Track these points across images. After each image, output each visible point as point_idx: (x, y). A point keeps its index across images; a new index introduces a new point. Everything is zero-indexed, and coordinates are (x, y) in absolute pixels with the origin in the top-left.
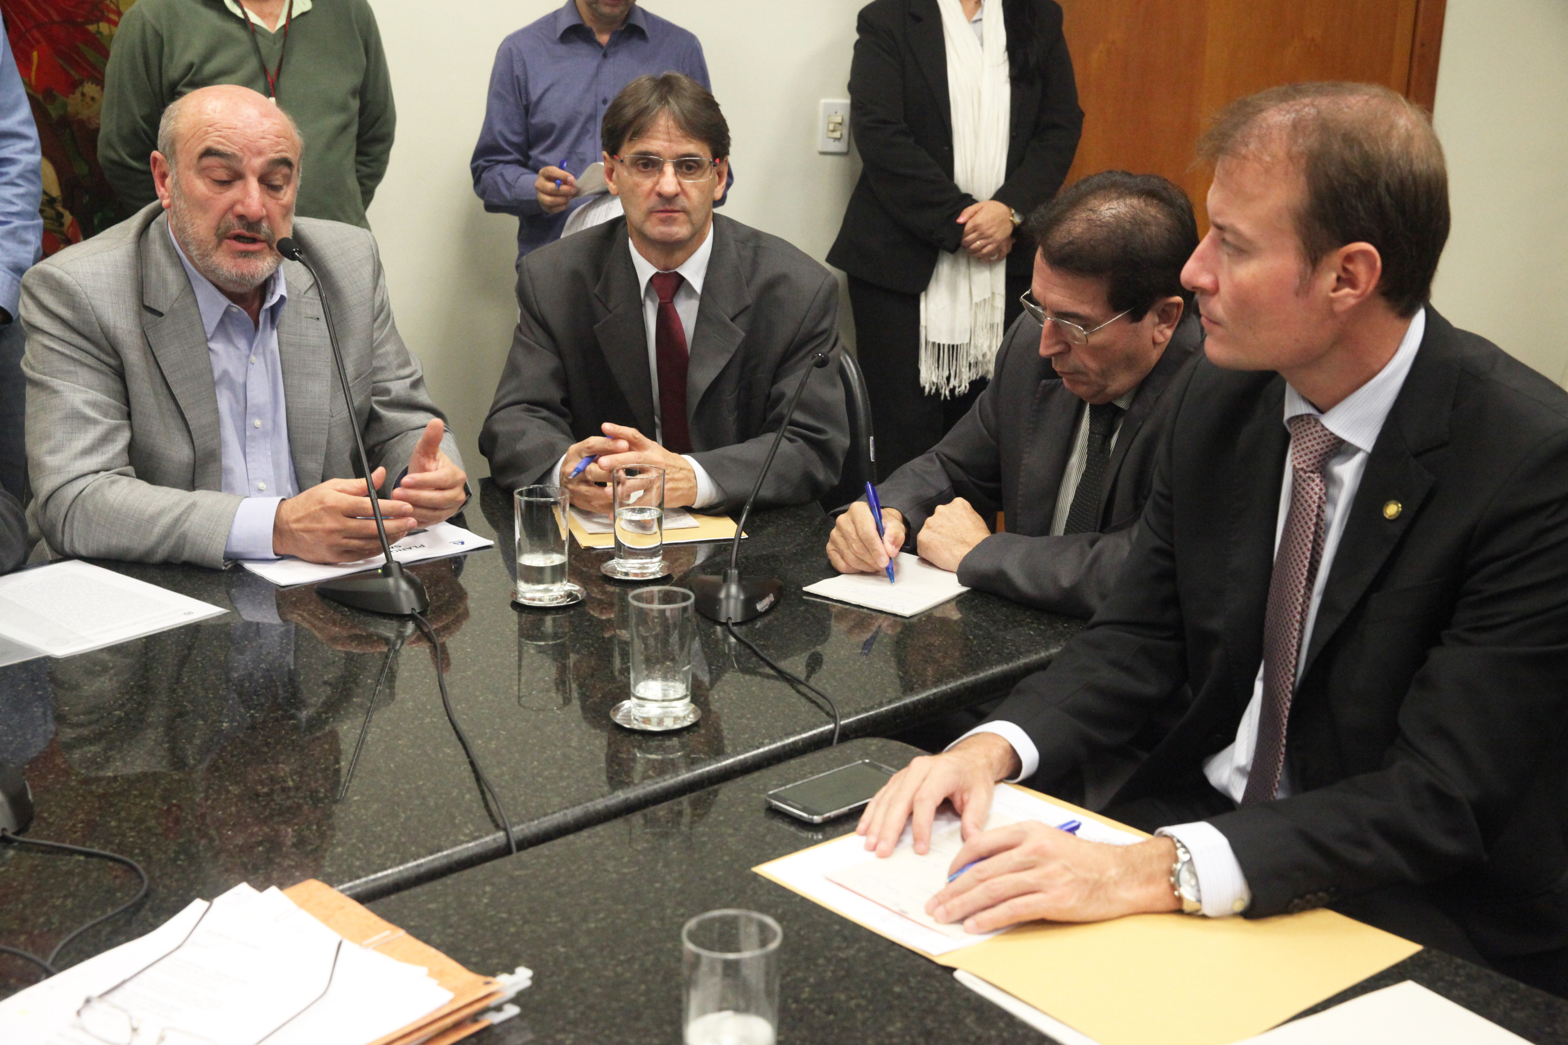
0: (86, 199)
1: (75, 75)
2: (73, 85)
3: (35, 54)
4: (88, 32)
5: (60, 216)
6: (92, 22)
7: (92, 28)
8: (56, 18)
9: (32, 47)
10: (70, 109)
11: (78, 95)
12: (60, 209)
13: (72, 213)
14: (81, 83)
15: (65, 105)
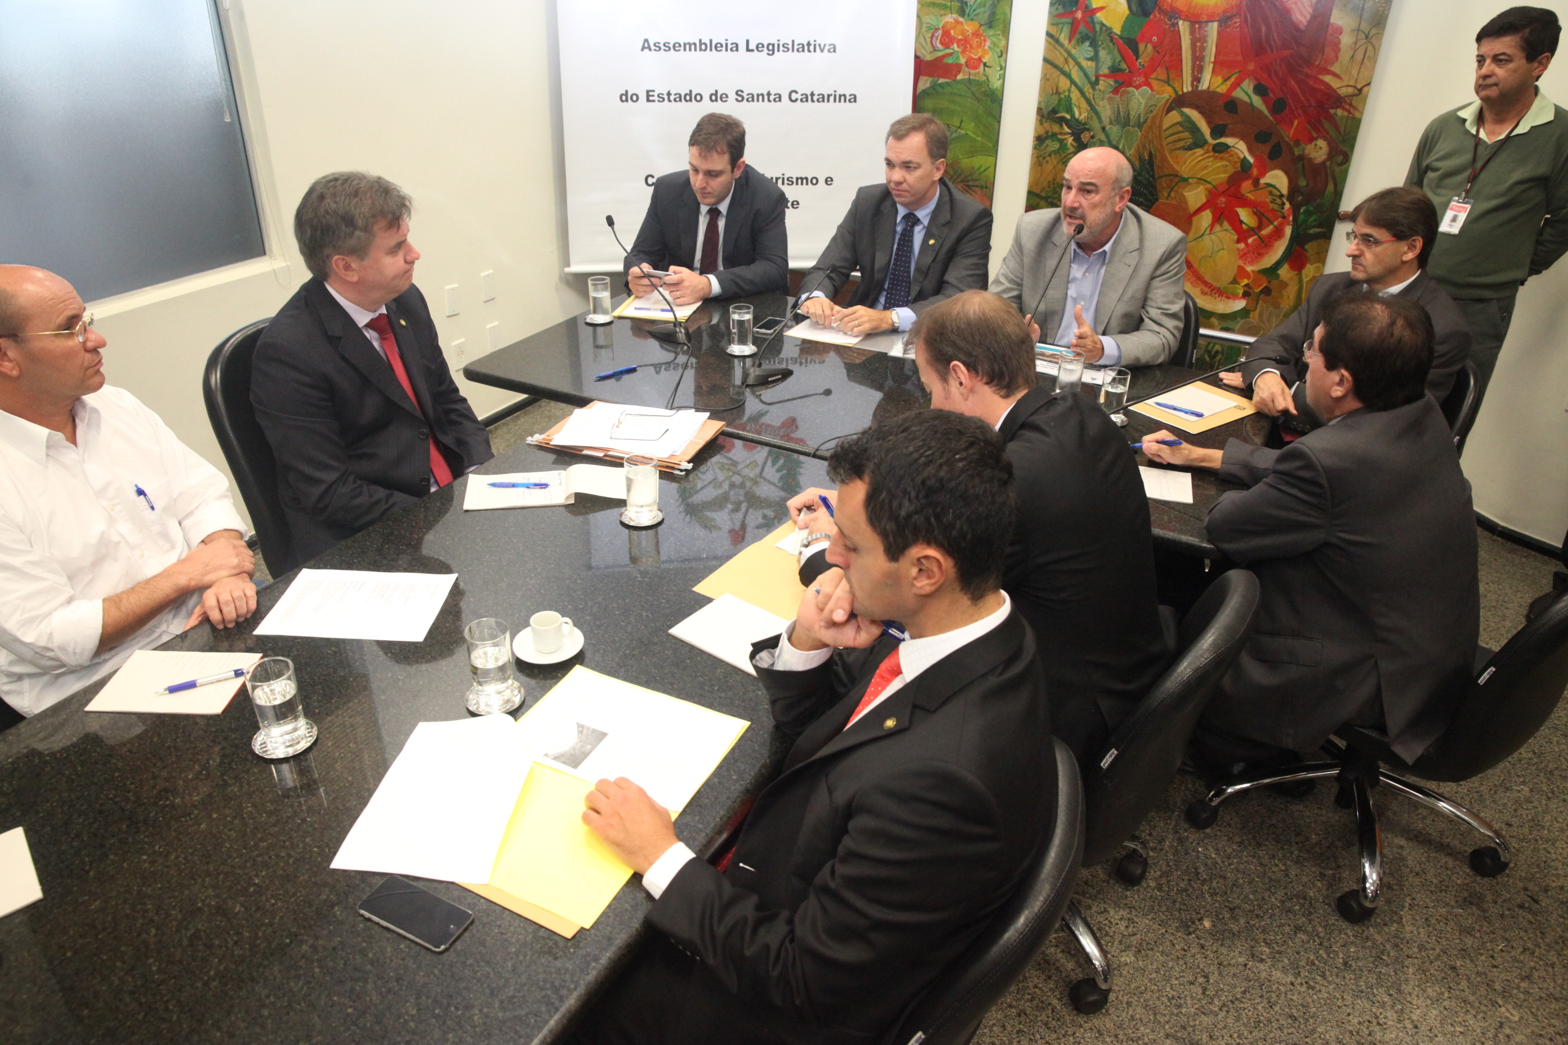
0: (1300, 198)
1: (1315, 135)
2: (1312, 139)
3: (1296, 122)
4: (1329, 113)
5: (1283, 204)
6: (1332, 108)
7: (1332, 111)
8: (1313, 104)
9: (1296, 118)
10: (1306, 152)
11: (1313, 144)
12: (1285, 201)
13: (1290, 203)
14: (1317, 139)
15: (1304, 149)
